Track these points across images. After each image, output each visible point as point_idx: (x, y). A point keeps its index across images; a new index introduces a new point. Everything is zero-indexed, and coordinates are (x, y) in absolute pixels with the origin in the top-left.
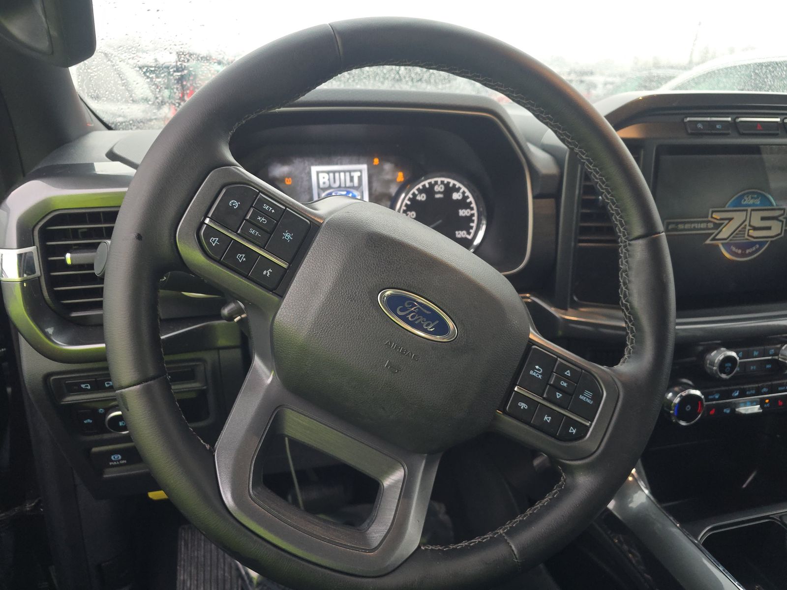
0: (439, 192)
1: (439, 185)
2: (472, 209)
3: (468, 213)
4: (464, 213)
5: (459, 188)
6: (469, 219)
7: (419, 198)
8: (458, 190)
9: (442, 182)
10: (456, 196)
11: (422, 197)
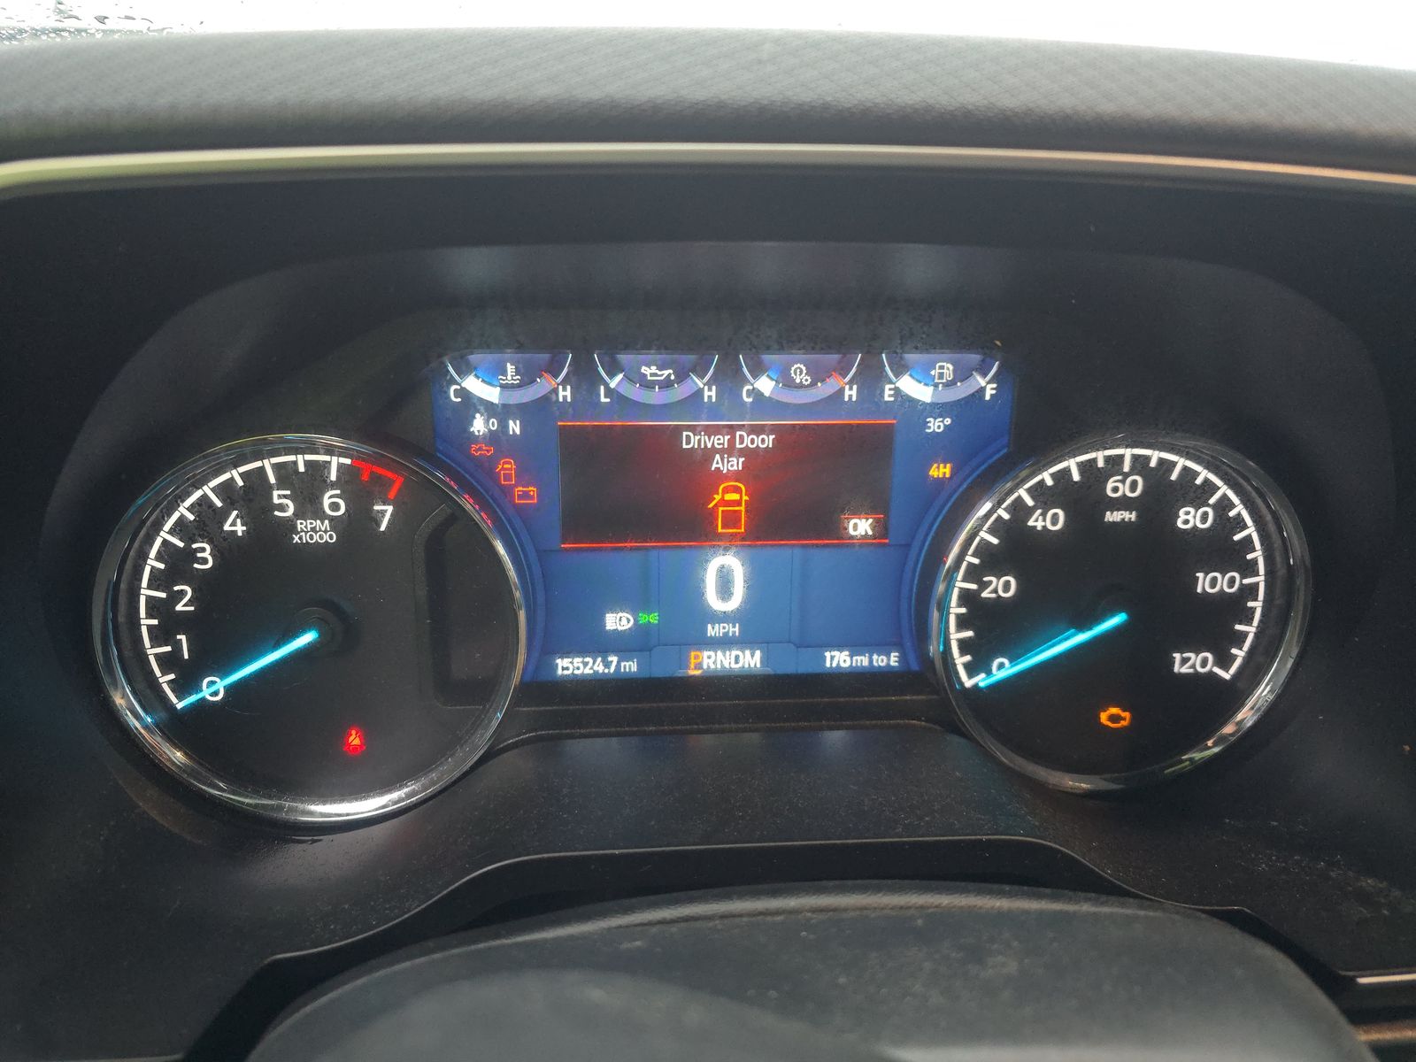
0: (1124, 503)
1: (1126, 475)
2: (1249, 569)
3: (1232, 582)
4: (1214, 582)
5: (1209, 488)
6: (1235, 606)
7: (1036, 522)
8: (1200, 495)
9: (1140, 464)
10: (1189, 518)
11: (1048, 521)
